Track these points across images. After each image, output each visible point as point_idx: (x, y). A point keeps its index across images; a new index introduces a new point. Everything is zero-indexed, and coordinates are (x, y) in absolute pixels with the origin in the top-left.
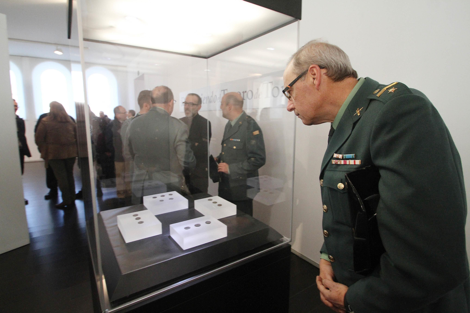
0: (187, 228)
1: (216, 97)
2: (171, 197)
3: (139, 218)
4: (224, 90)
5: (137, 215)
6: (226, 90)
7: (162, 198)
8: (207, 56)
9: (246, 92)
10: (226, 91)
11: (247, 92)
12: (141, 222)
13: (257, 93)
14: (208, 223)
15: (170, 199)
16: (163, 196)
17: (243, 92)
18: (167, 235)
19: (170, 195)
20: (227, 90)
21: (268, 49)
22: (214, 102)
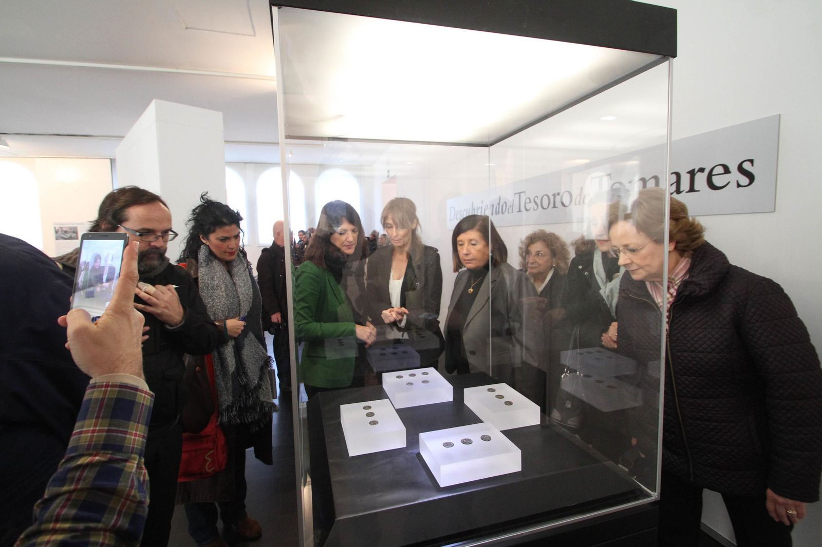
0: (448, 445)
1: (506, 205)
2: (425, 377)
3: (371, 414)
4: (520, 193)
5: (369, 407)
6: (522, 192)
7: (411, 379)
8: (488, 143)
9: (558, 194)
10: (522, 195)
11: (561, 194)
12: (374, 423)
13: (580, 195)
14: (486, 438)
15: (423, 382)
16: (413, 375)
17: (554, 195)
18: (415, 451)
19: (424, 373)
20: (524, 192)
21: (603, 118)
22: (503, 213)
